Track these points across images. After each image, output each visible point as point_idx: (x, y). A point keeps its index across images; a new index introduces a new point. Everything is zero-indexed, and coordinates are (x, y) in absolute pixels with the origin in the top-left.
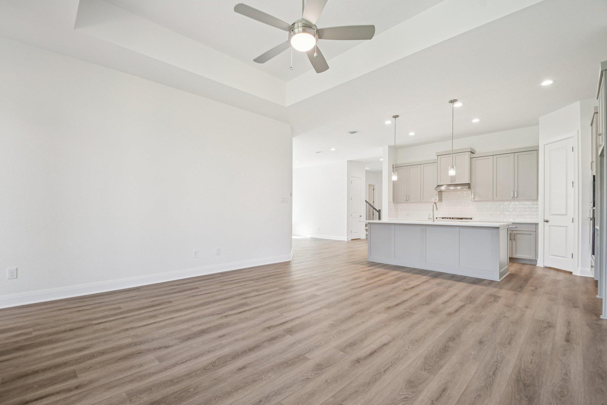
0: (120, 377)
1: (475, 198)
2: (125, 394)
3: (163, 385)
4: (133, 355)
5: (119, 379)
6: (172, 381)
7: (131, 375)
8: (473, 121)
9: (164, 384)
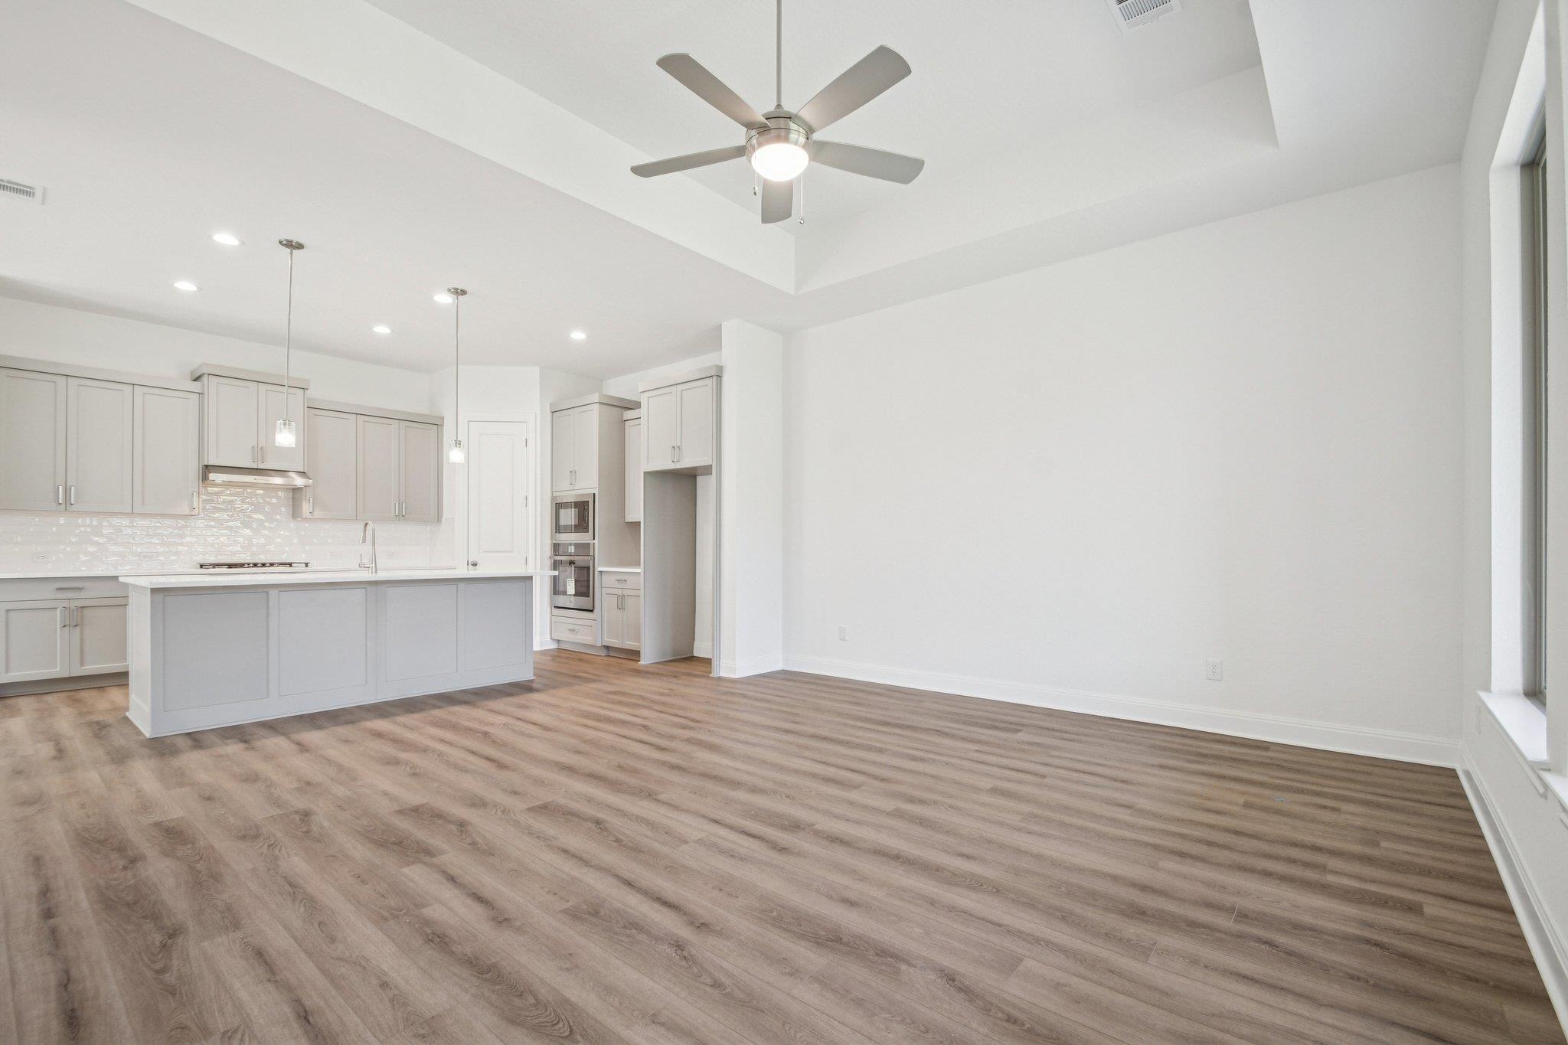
0: (1122, 999)
1: (313, 511)
2: (1150, 961)
3: (1082, 925)
4: (1030, 1030)
5: (1130, 995)
6: (1063, 918)
7: (1100, 984)
8: (374, 329)
9: (1079, 924)
